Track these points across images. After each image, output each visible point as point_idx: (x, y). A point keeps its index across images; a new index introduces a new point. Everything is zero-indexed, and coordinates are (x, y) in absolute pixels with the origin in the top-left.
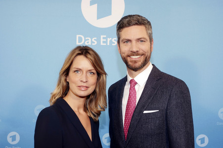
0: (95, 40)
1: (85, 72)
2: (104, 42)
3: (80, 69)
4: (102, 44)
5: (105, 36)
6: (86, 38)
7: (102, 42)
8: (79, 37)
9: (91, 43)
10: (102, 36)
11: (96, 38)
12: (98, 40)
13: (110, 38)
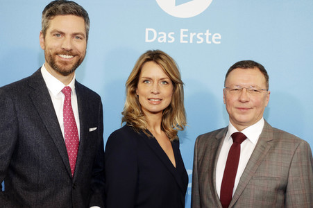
0: (171, 35)
1: (156, 82)
2: (184, 39)
3: (150, 79)
4: (182, 41)
5: (187, 30)
6: (160, 33)
7: (182, 39)
8: (149, 31)
9: (167, 41)
10: (182, 30)
11: (173, 33)
12: (177, 36)
13: (193, 32)
